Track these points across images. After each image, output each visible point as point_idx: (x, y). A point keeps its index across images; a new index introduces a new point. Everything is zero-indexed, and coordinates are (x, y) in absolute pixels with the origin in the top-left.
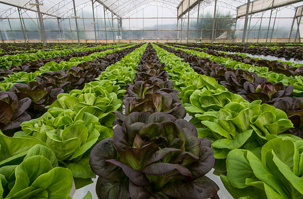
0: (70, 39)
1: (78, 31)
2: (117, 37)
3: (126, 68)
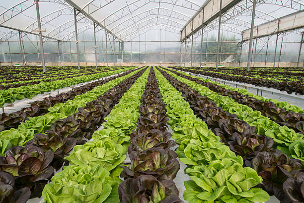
2: (118, 60)
3: (129, 111)
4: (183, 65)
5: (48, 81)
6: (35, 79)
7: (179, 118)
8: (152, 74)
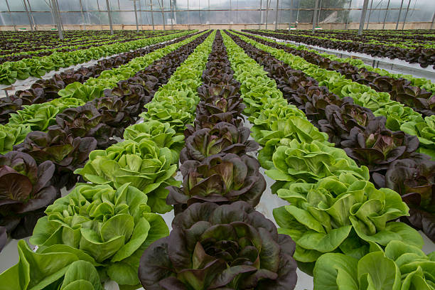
0: (98, 23)
1: (109, 11)
2: (169, 20)
3: (183, 93)
4: (263, 28)
5: (64, 51)
6: (45, 49)
7: (261, 104)
8: (219, 40)
